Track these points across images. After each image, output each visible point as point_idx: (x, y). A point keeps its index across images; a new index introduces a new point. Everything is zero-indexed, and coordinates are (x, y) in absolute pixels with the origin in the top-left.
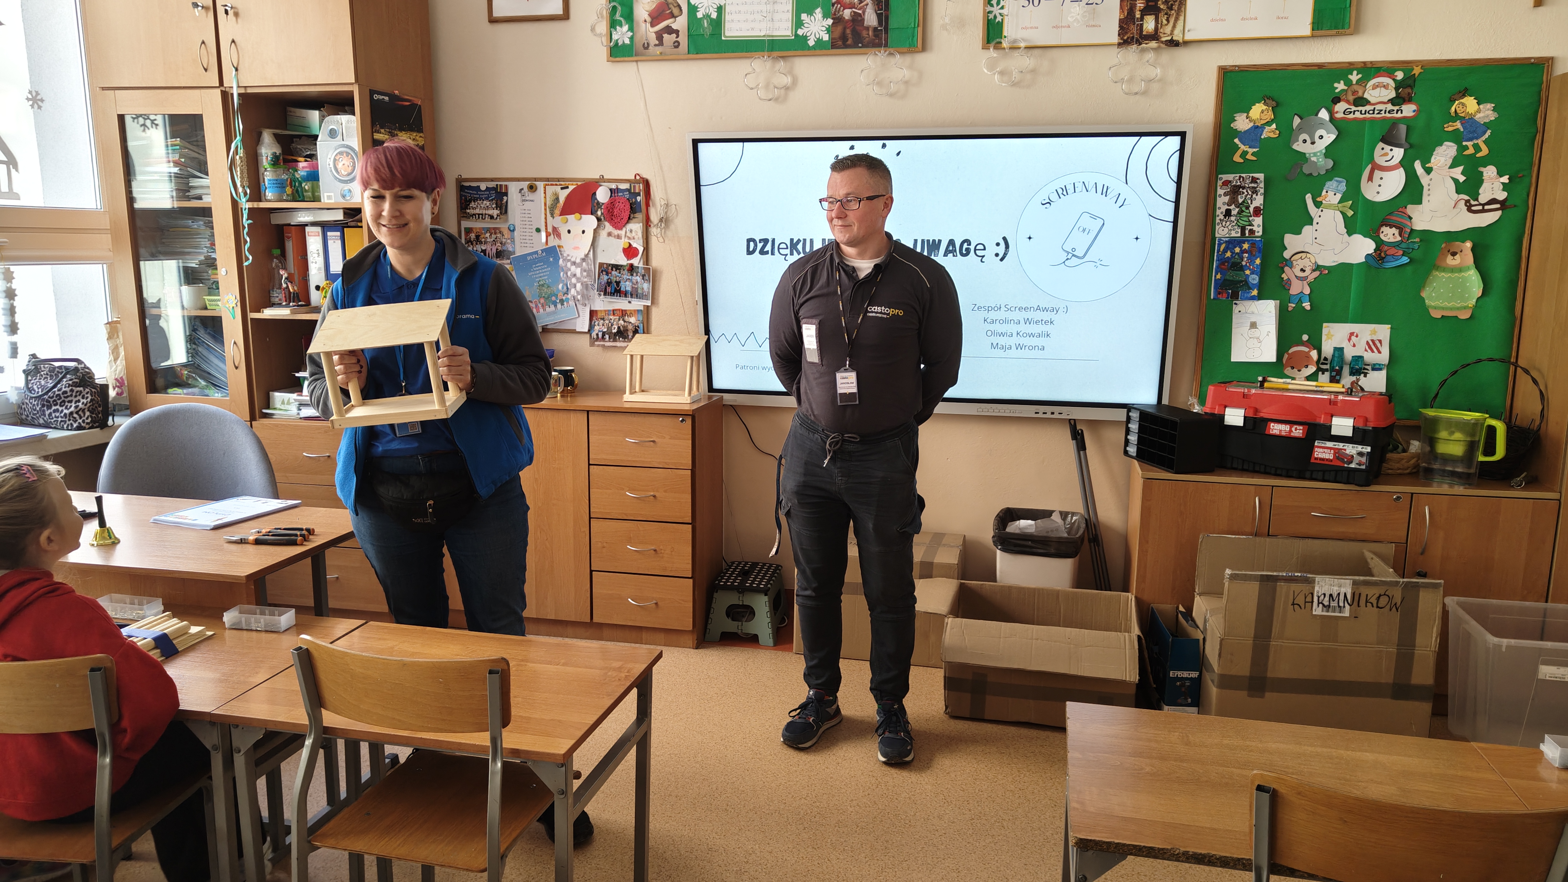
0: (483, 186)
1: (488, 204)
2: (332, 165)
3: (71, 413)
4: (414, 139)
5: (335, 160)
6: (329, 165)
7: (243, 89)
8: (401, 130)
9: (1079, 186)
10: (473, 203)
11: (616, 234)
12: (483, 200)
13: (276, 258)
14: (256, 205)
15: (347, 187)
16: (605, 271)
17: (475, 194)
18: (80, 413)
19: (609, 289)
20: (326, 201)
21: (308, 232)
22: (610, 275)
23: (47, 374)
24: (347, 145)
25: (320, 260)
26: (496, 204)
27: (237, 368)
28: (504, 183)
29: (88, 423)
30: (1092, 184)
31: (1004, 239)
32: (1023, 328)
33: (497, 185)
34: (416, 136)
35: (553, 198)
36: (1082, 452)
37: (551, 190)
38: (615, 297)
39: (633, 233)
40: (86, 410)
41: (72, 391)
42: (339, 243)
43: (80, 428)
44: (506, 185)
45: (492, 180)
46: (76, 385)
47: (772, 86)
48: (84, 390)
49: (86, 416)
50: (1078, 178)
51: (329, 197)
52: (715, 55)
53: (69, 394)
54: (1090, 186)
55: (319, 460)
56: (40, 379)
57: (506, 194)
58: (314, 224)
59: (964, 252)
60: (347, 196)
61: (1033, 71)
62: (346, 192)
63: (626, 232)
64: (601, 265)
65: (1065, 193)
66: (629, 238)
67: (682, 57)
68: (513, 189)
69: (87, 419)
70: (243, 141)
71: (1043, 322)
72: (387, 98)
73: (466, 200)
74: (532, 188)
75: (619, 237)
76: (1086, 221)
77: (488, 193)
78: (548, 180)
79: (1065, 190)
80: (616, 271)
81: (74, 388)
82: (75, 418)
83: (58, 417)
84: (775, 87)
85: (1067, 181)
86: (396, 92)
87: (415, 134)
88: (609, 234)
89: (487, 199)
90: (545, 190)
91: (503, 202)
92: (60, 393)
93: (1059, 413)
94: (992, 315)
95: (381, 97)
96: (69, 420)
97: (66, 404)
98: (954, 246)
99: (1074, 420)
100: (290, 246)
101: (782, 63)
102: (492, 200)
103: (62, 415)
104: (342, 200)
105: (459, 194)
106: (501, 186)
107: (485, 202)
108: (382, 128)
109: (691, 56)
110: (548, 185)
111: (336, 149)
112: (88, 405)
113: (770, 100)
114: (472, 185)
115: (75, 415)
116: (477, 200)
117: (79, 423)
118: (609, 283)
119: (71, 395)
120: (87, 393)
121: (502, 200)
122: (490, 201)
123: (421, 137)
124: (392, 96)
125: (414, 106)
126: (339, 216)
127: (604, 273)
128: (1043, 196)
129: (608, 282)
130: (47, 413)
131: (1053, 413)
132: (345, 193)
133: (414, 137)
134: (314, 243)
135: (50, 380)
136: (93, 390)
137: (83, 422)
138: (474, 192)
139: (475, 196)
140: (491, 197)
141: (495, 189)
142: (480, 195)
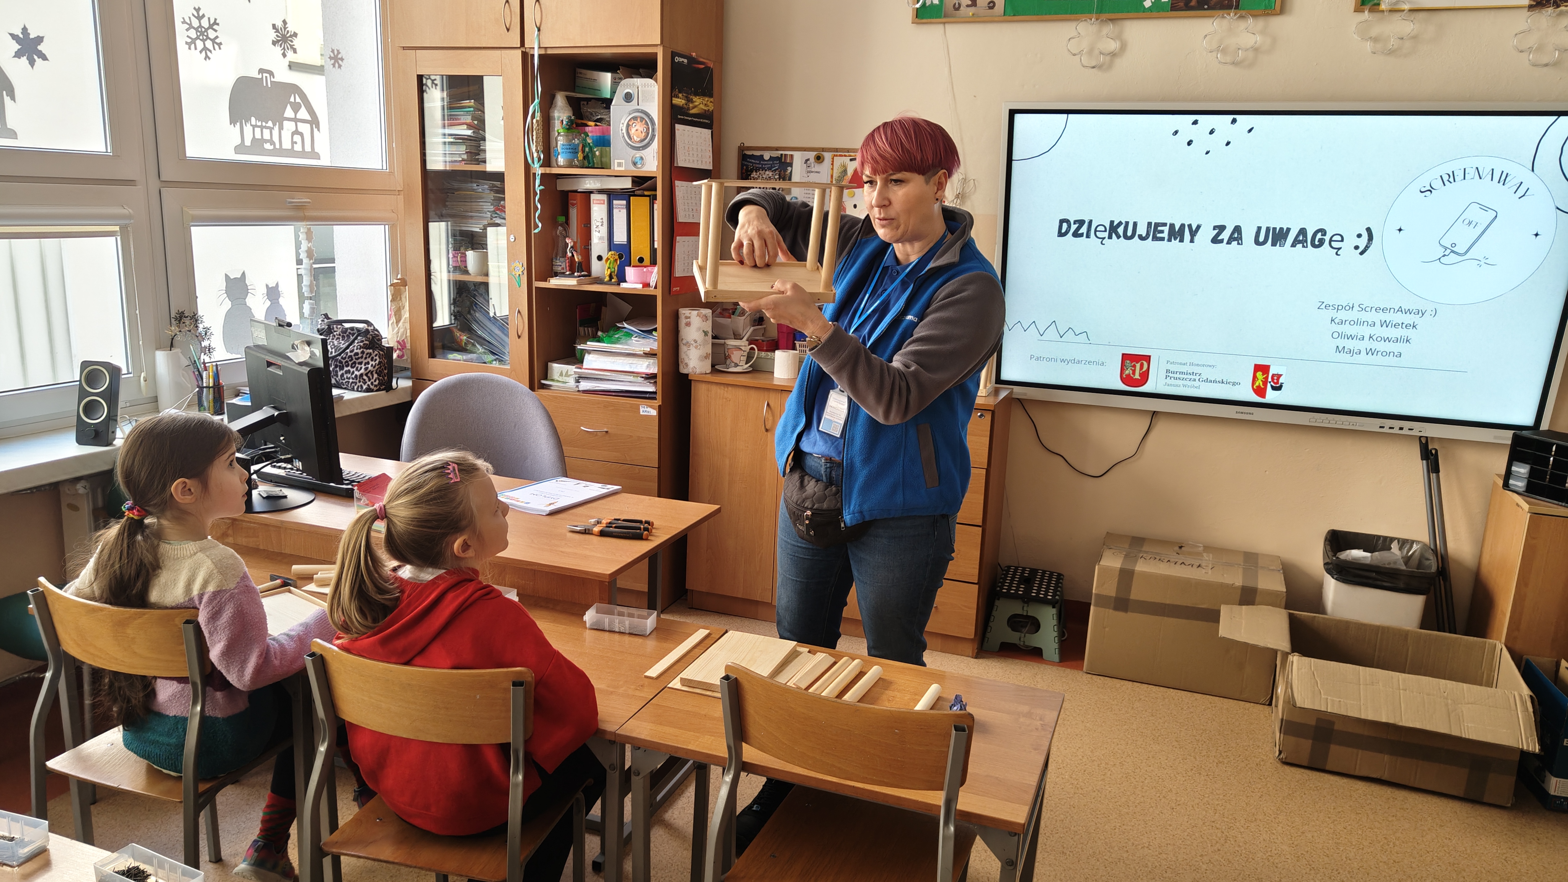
0: (767, 156)
1: (770, 175)
2: (624, 131)
3: (361, 375)
4: (706, 104)
5: (628, 126)
6: (622, 130)
7: (543, 50)
8: (696, 94)
9: (1471, 172)
10: (755, 173)
12: (766, 171)
13: (561, 225)
14: (548, 170)
15: (638, 154)
17: (758, 164)
18: (369, 375)
20: (617, 168)
21: (593, 200)
23: (340, 335)
24: (642, 110)
25: (604, 230)
26: (779, 175)
27: (519, 337)
28: (789, 153)
29: (376, 386)
30: (1489, 169)
31: (1369, 230)
32: (1378, 331)
33: (782, 155)
34: (708, 101)
35: (840, 170)
36: (1433, 476)
37: (838, 161)
40: (374, 373)
41: (363, 352)
42: (624, 211)
43: (369, 390)
44: (791, 155)
45: (777, 149)
46: (366, 347)
47: (1096, 52)
48: (374, 352)
49: (374, 378)
50: (1470, 164)
51: (620, 165)
52: (1035, 17)
53: (360, 356)
54: (1486, 173)
55: (596, 435)
56: (333, 339)
57: (791, 165)
58: (601, 191)
59: (1317, 243)
60: (639, 163)
61: (1415, 38)
62: (638, 160)
65: (1451, 179)
67: (996, 19)
68: (798, 158)
69: (375, 381)
70: (540, 103)
71: (1404, 326)
72: (686, 61)
73: (747, 171)
74: (819, 159)
76: (1475, 213)
77: (772, 162)
78: (836, 150)
79: (1452, 176)
81: (365, 350)
82: (364, 380)
83: (349, 378)
84: (1101, 53)
85: (1457, 167)
86: (694, 54)
87: (707, 99)
89: (770, 169)
90: (833, 161)
91: (787, 173)
92: (352, 354)
93: (1409, 429)
94: (1342, 315)
95: (682, 60)
96: (360, 382)
97: (357, 365)
98: (1305, 235)
99: (1427, 437)
100: (574, 213)
101: (1109, 28)
102: (775, 170)
103: (353, 376)
104: (634, 169)
105: (740, 163)
106: (786, 155)
107: (767, 172)
108: (680, 93)
109: (1006, 18)
110: (837, 156)
111: (630, 114)
112: (377, 367)
113: (1093, 67)
114: (755, 154)
115: (365, 377)
116: (759, 171)
117: (368, 385)
119: (362, 357)
120: (376, 356)
121: (786, 170)
122: (772, 171)
123: (711, 102)
124: (690, 58)
125: (708, 69)
126: (627, 184)
128: (1425, 183)
130: (340, 373)
131: (1401, 429)
132: (636, 161)
133: (706, 102)
134: (598, 211)
135: (342, 340)
136: (381, 353)
137: (372, 383)
138: (757, 162)
139: (757, 166)
140: (775, 167)
141: (779, 159)
142: (762, 164)
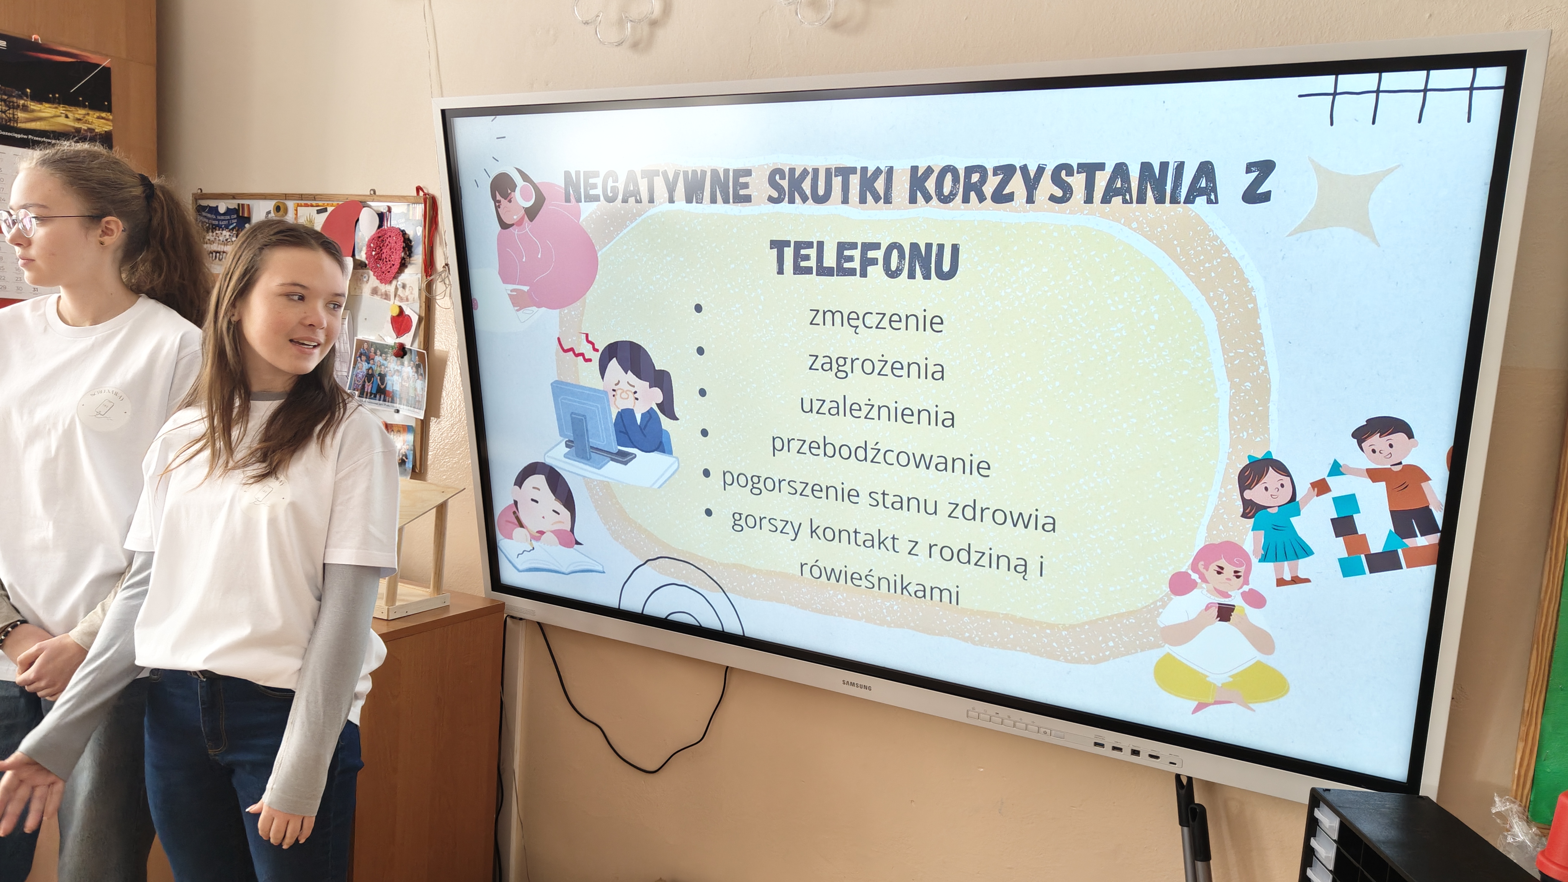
0: (222, 208)
1: (227, 237)
10: (211, 234)
11: (383, 291)
12: (223, 230)
16: (365, 354)
17: (214, 219)
19: (368, 388)
22: (371, 362)
28: (246, 202)
33: (239, 205)
34: (87, 114)
36: (1200, 865)
37: (304, 213)
38: (377, 401)
39: (407, 289)
44: (249, 205)
45: (234, 197)
63: (396, 289)
64: (361, 343)
66: (401, 299)
68: (257, 211)
74: (281, 211)
75: (386, 296)
77: (228, 217)
78: (301, 197)
80: (381, 355)
86: (39, 39)
88: (375, 291)
89: (227, 227)
90: (295, 214)
93: (1151, 756)
99: (1188, 778)
102: (232, 229)
106: (243, 205)
107: (226, 233)
110: (301, 206)
114: (211, 205)
116: (216, 230)
118: (369, 376)
122: (230, 231)
127: (364, 358)
129: (368, 374)
131: (1135, 753)
133: (78, 116)
138: (212, 216)
140: (232, 224)
141: (235, 211)
142: (219, 220)
